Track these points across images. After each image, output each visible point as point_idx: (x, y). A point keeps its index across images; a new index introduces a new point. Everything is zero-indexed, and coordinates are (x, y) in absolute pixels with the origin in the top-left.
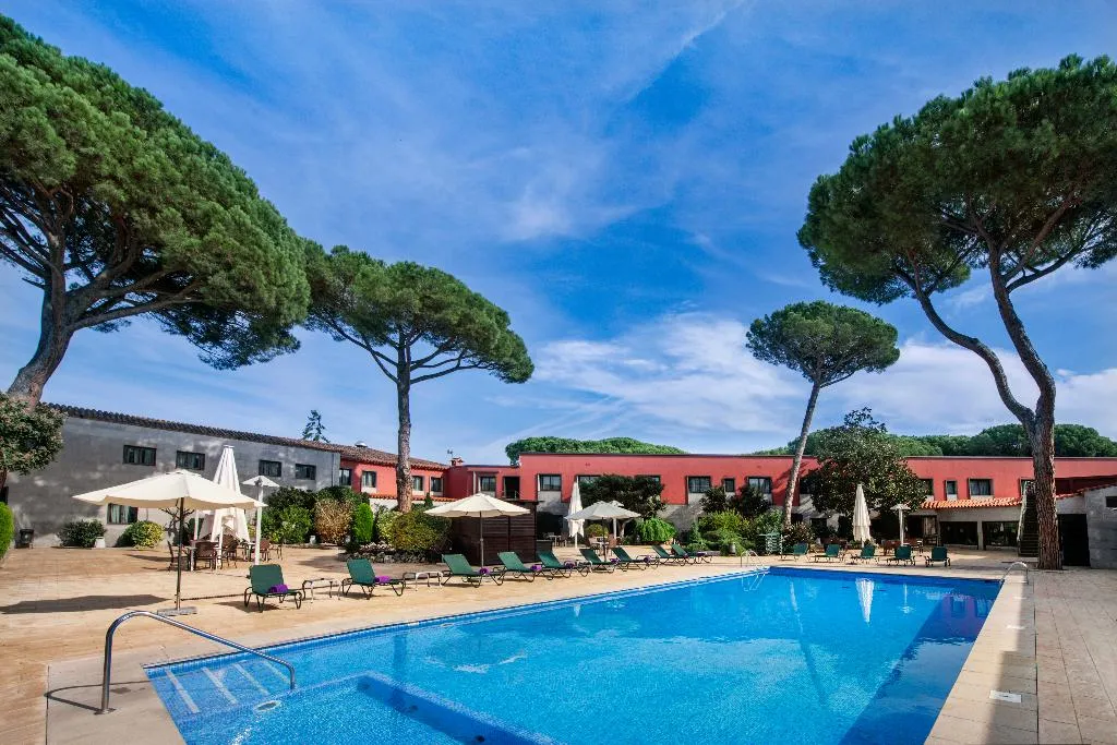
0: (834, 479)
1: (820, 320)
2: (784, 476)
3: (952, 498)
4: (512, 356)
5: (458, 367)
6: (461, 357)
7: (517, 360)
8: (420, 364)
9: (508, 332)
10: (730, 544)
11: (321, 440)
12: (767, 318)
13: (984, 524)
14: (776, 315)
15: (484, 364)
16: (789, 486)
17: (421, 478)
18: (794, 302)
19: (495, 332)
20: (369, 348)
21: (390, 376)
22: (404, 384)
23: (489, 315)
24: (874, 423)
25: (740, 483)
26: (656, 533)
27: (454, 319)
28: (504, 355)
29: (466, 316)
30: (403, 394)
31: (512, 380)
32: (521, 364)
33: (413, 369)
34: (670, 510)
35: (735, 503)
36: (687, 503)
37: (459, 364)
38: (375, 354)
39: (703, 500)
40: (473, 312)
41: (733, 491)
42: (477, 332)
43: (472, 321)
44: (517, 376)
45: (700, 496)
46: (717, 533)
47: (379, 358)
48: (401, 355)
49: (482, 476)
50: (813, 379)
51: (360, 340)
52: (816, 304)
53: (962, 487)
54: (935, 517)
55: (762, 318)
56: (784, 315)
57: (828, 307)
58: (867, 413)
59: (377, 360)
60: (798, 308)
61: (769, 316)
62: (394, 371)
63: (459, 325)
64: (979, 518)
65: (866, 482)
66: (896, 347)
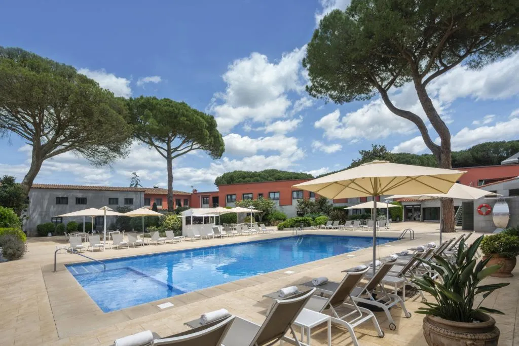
6: (192, 145)
8: (175, 150)
11: (139, 187)
15: (202, 147)
21: (164, 156)
22: (169, 159)
30: (169, 164)
33: (173, 152)
36: (292, 204)
37: (191, 148)
38: (156, 147)
41: (314, 197)
47: (158, 148)
48: (168, 146)
49: (203, 197)
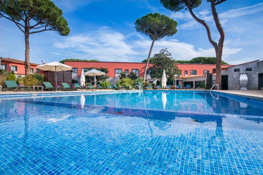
0: (157, 69)
1: (157, 18)
2: (143, 68)
3: (186, 76)
4: (63, 26)
5: (45, 30)
6: (46, 26)
7: (65, 27)
8: (32, 27)
9: (62, 17)
10: (129, 86)
12: (141, 18)
13: (195, 82)
14: (143, 18)
15: (54, 29)
16: (145, 70)
17: (33, 69)
18: (149, 13)
19: (58, 16)
20: (14, 21)
21: (22, 31)
22: (27, 34)
23: (56, 10)
24: (168, 53)
25: (130, 71)
26: (106, 85)
27: (44, 10)
28: (61, 25)
29: (49, 9)
30: (27, 37)
31: (63, 35)
32: (66, 29)
33: (30, 29)
34: (110, 79)
35: (128, 76)
36: (115, 77)
37: (45, 29)
38: (17, 23)
39: (120, 76)
40: (51, 8)
41: (128, 73)
42: (52, 15)
43: (50, 11)
44: (65, 33)
45: (119, 75)
46: (125, 84)
48: (26, 24)
50: (152, 39)
51: (11, 19)
52: (156, 13)
53: (189, 72)
54: (182, 81)
55: (139, 18)
56: (146, 17)
57: (159, 15)
58: (166, 50)
59: (17, 25)
60: (151, 15)
61: (142, 17)
62: (24, 29)
63: (46, 12)
64: (194, 80)
65: (166, 69)
66: (176, 29)
